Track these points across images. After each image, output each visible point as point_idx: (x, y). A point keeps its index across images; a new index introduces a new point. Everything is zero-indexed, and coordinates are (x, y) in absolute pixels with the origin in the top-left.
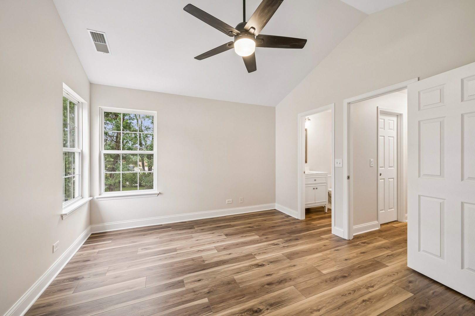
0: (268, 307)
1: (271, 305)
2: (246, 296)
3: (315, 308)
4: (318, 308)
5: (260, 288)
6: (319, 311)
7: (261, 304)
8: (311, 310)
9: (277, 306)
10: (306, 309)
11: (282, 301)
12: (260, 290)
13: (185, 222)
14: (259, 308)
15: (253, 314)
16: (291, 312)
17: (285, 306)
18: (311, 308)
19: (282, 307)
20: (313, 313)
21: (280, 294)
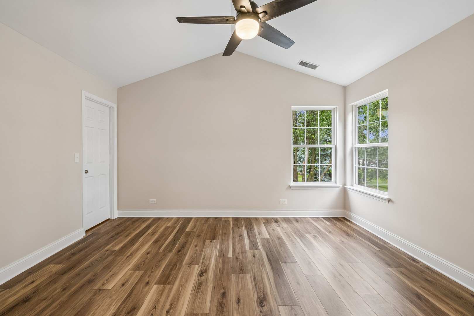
0: (200, 281)
1: (200, 284)
2: (220, 274)
3: (171, 311)
4: (169, 313)
5: (223, 285)
6: (166, 312)
7: (206, 279)
8: (173, 307)
9: (197, 287)
10: (177, 303)
11: (198, 292)
12: (221, 284)
13: (418, 262)
14: (203, 276)
15: (202, 272)
16: (184, 292)
17: (192, 291)
18: (174, 308)
19: (193, 289)
20: (170, 305)
21: (207, 295)
